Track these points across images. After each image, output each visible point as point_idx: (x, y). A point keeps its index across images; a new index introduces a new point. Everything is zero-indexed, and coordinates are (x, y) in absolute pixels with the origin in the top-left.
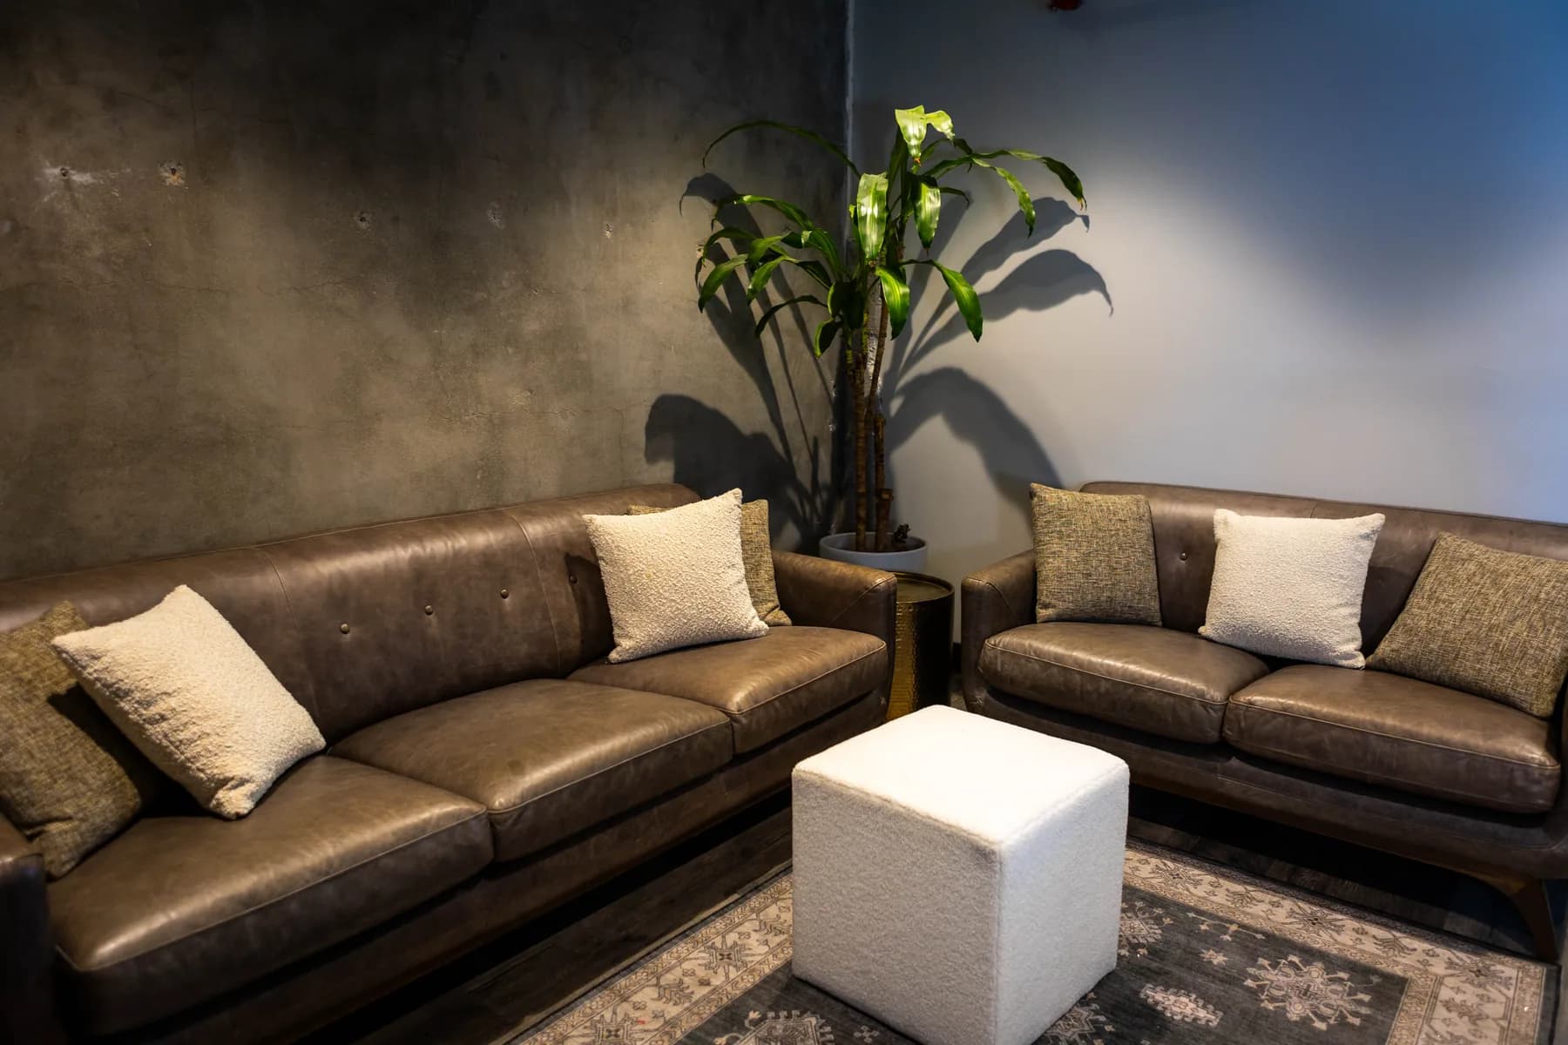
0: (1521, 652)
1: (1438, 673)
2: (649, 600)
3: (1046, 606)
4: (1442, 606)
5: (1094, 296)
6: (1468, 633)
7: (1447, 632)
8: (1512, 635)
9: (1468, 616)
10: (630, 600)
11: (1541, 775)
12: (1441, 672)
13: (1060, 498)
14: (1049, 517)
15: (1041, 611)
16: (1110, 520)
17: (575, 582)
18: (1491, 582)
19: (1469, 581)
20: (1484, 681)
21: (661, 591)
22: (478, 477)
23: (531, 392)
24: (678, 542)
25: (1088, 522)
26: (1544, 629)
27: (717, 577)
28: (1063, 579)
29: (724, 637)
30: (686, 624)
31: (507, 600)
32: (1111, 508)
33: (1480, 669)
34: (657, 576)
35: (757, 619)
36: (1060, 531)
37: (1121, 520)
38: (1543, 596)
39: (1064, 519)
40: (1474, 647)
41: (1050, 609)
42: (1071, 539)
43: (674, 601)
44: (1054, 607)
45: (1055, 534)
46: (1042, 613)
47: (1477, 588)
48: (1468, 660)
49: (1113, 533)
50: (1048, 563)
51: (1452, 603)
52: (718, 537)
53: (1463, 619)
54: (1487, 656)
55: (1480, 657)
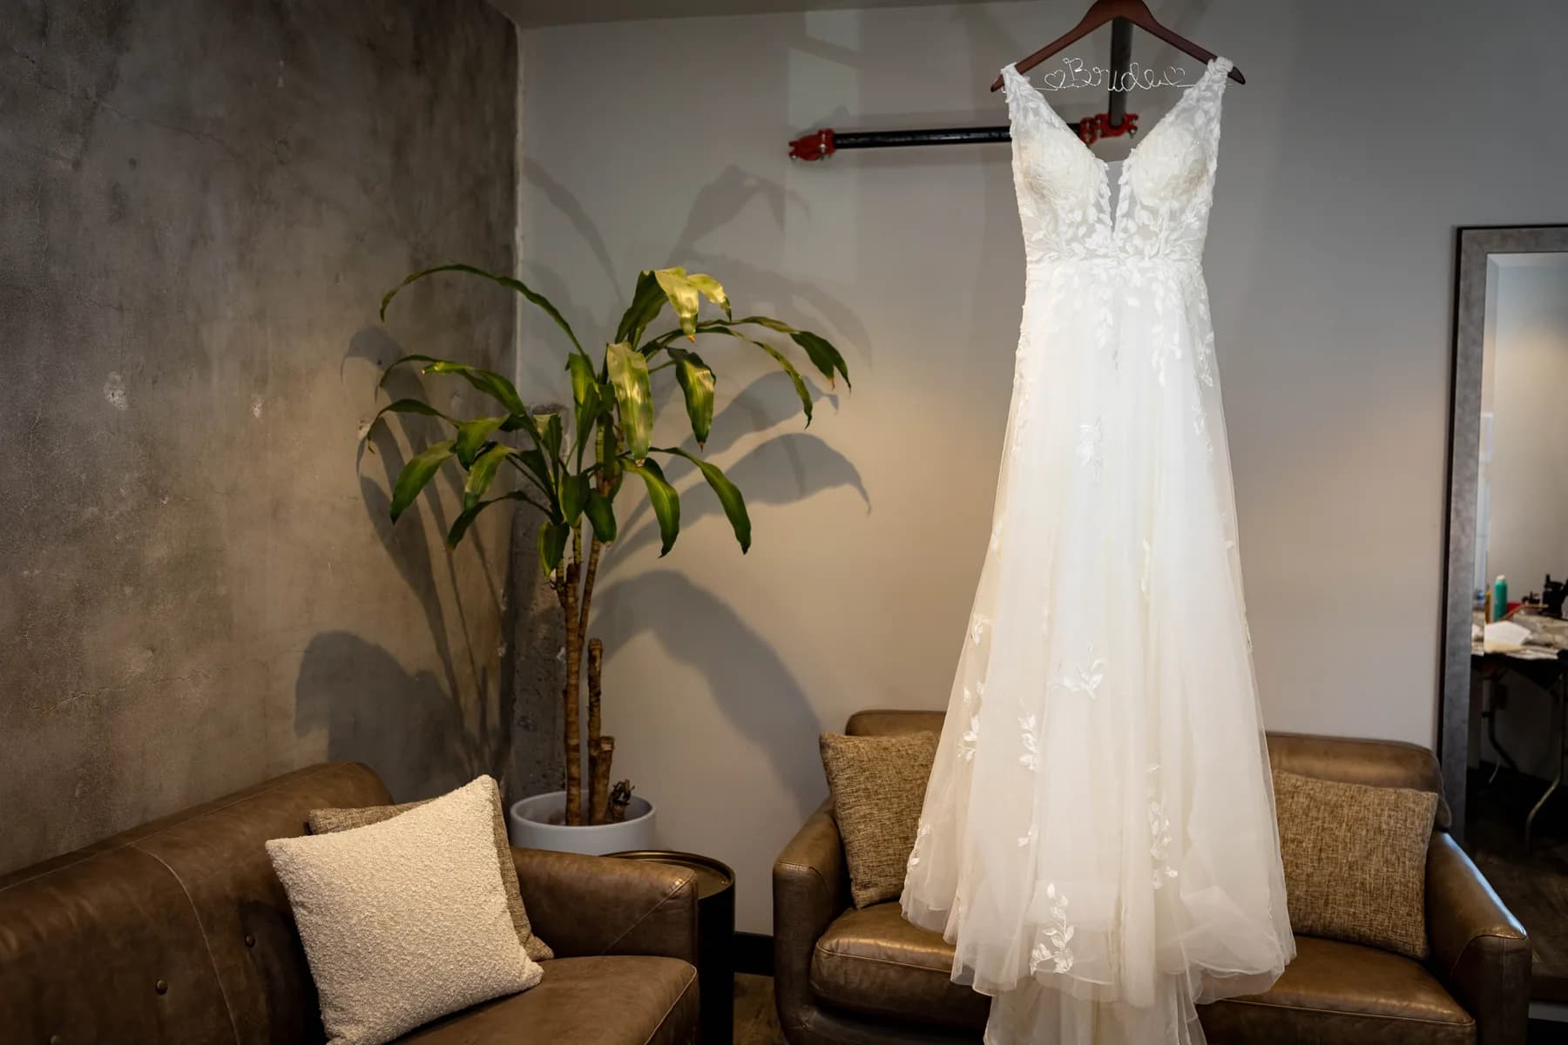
0: (1388, 889)
1: (1310, 922)
2: (387, 961)
3: (865, 886)
4: (1293, 846)
5: (847, 491)
6: (1331, 875)
7: (1308, 875)
8: (1373, 872)
9: (1323, 855)
10: (355, 965)
11: (1463, 1034)
12: (1313, 921)
13: (856, 747)
14: (849, 773)
15: (859, 893)
16: (913, 766)
17: (253, 944)
18: (1329, 815)
19: (1307, 815)
20: (1362, 926)
21: (404, 944)
22: (77, 793)
23: (153, 651)
24: (420, 865)
25: (892, 772)
26: (1399, 863)
27: (479, 910)
28: (880, 849)
29: (490, 995)
30: (440, 987)
31: (166, 997)
32: (910, 752)
33: (1354, 913)
34: (396, 922)
35: (528, 961)
36: (866, 789)
37: (922, 765)
38: (1384, 827)
39: (867, 773)
40: (1340, 889)
41: (871, 890)
42: (880, 796)
43: (422, 955)
44: (876, 885)
45: (861, 793)
46: (862, 896)
47: (1319, 823)
48: (1339, 905)
49: (919, 782)
50: (859, 831)
51: (1302, 842)
52: (471, 851)
53: (1320, 859)
54: (1357, 899)
55: (1351, 900)
